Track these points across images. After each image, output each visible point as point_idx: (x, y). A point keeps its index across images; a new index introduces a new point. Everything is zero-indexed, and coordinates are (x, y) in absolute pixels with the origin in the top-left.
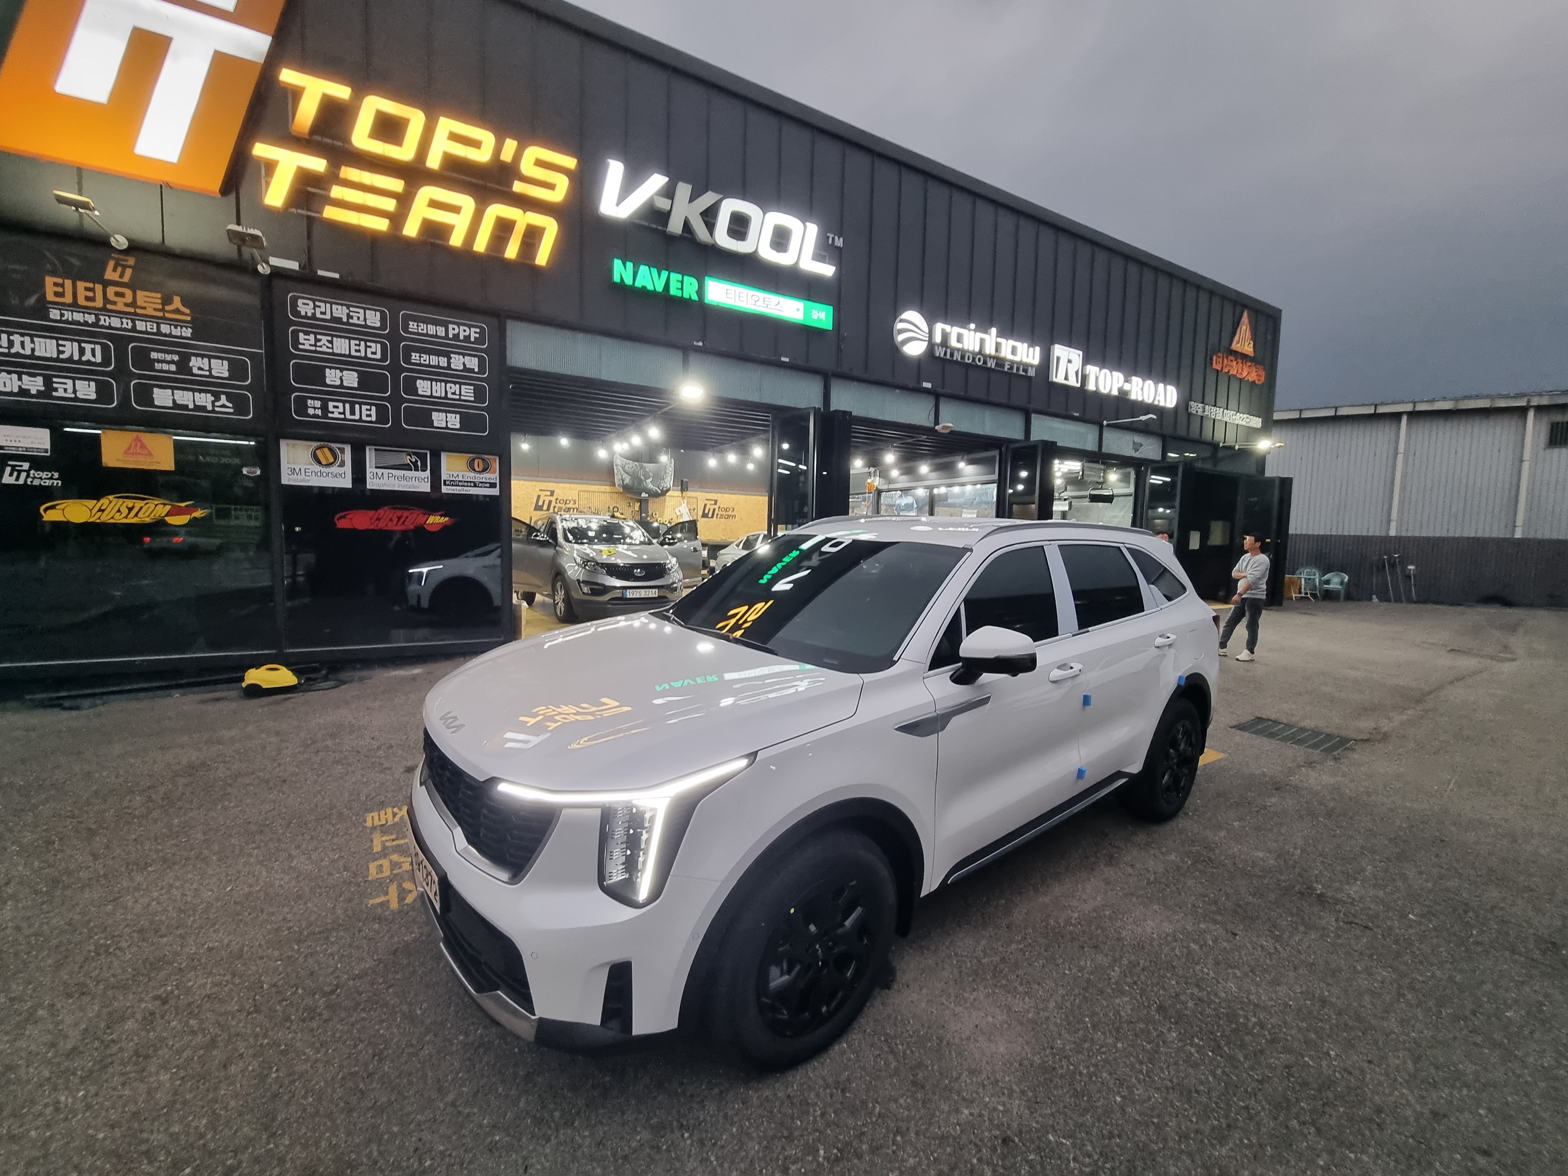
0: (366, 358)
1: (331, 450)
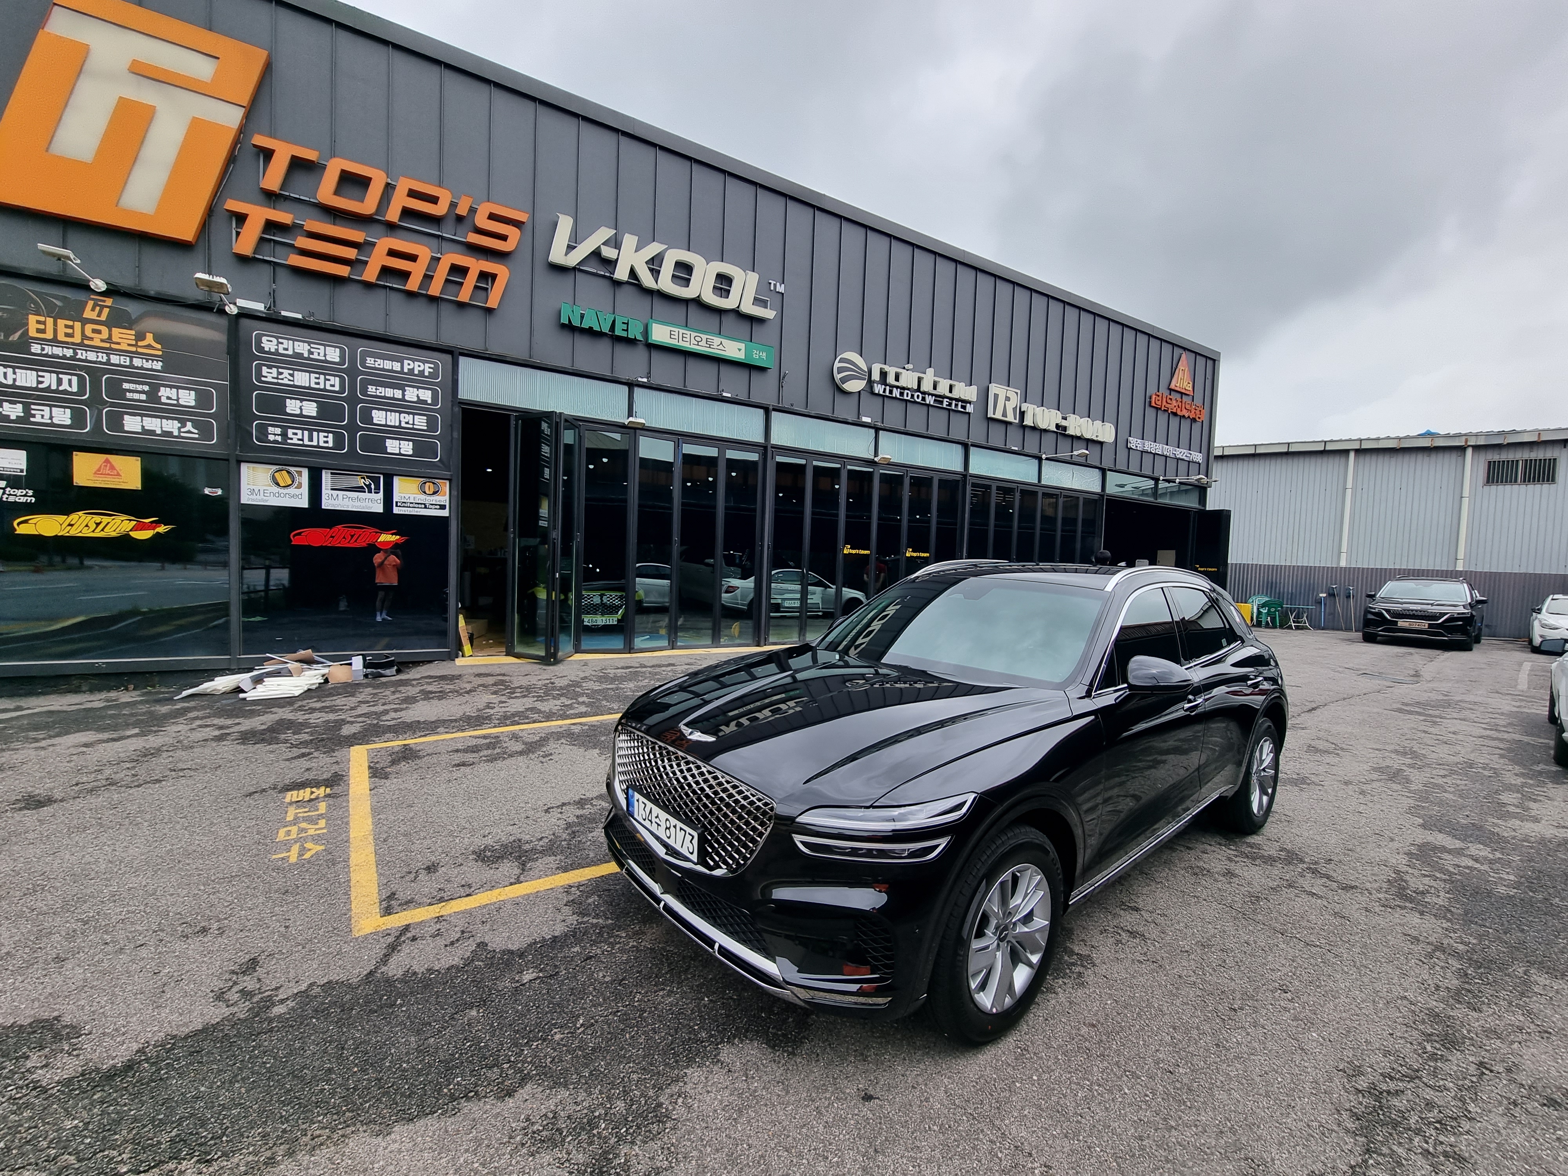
0: (325, 390)
1: (288, 472)
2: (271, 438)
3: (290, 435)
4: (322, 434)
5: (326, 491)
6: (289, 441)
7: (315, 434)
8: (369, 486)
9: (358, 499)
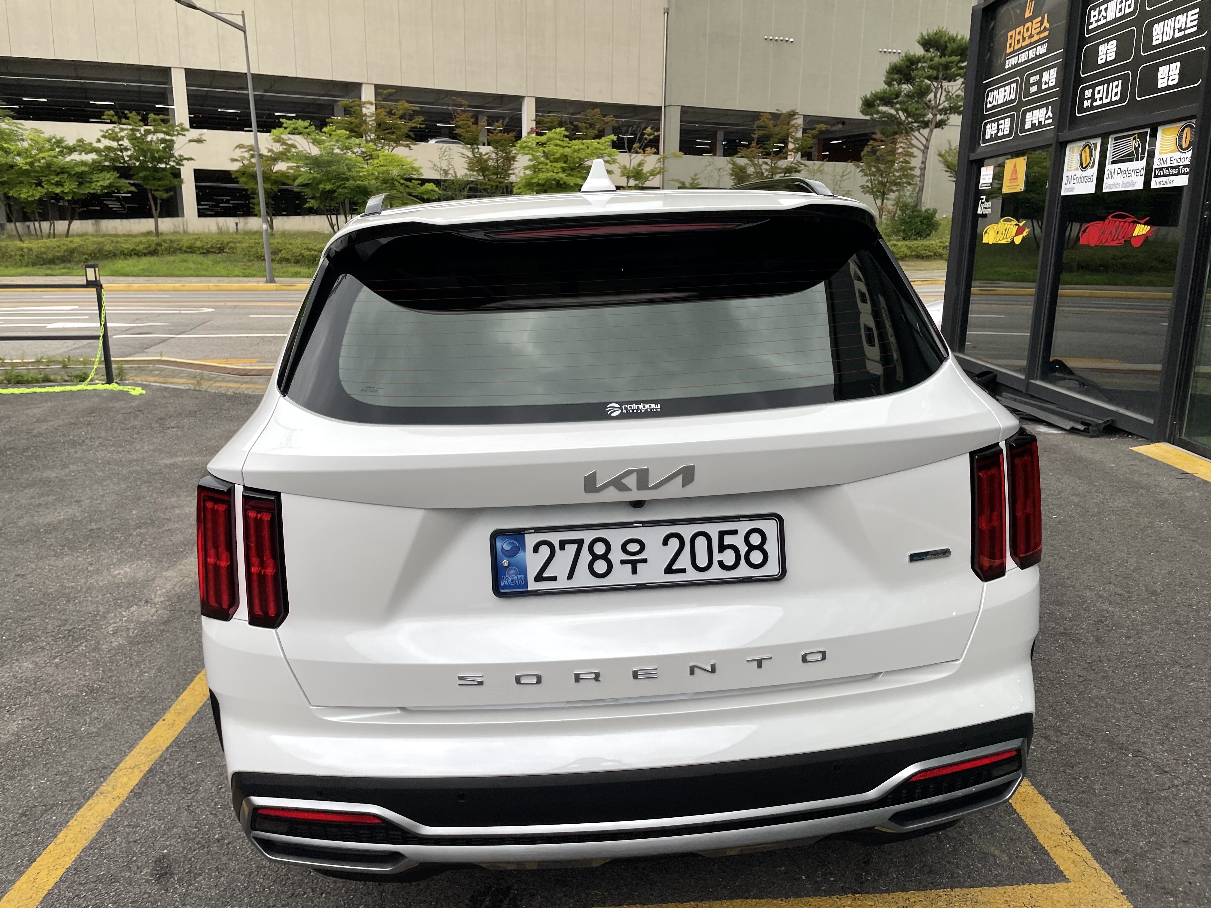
0: (1125, 16)
1: (1090, 148)
2: (1087, 104)
3: (1097, 96)
4: (1116, 83)
5: (1108, 167)
6: (1095, 104)
7: (1111, 84)
8: (1137, 149)
9: (1128, 173)
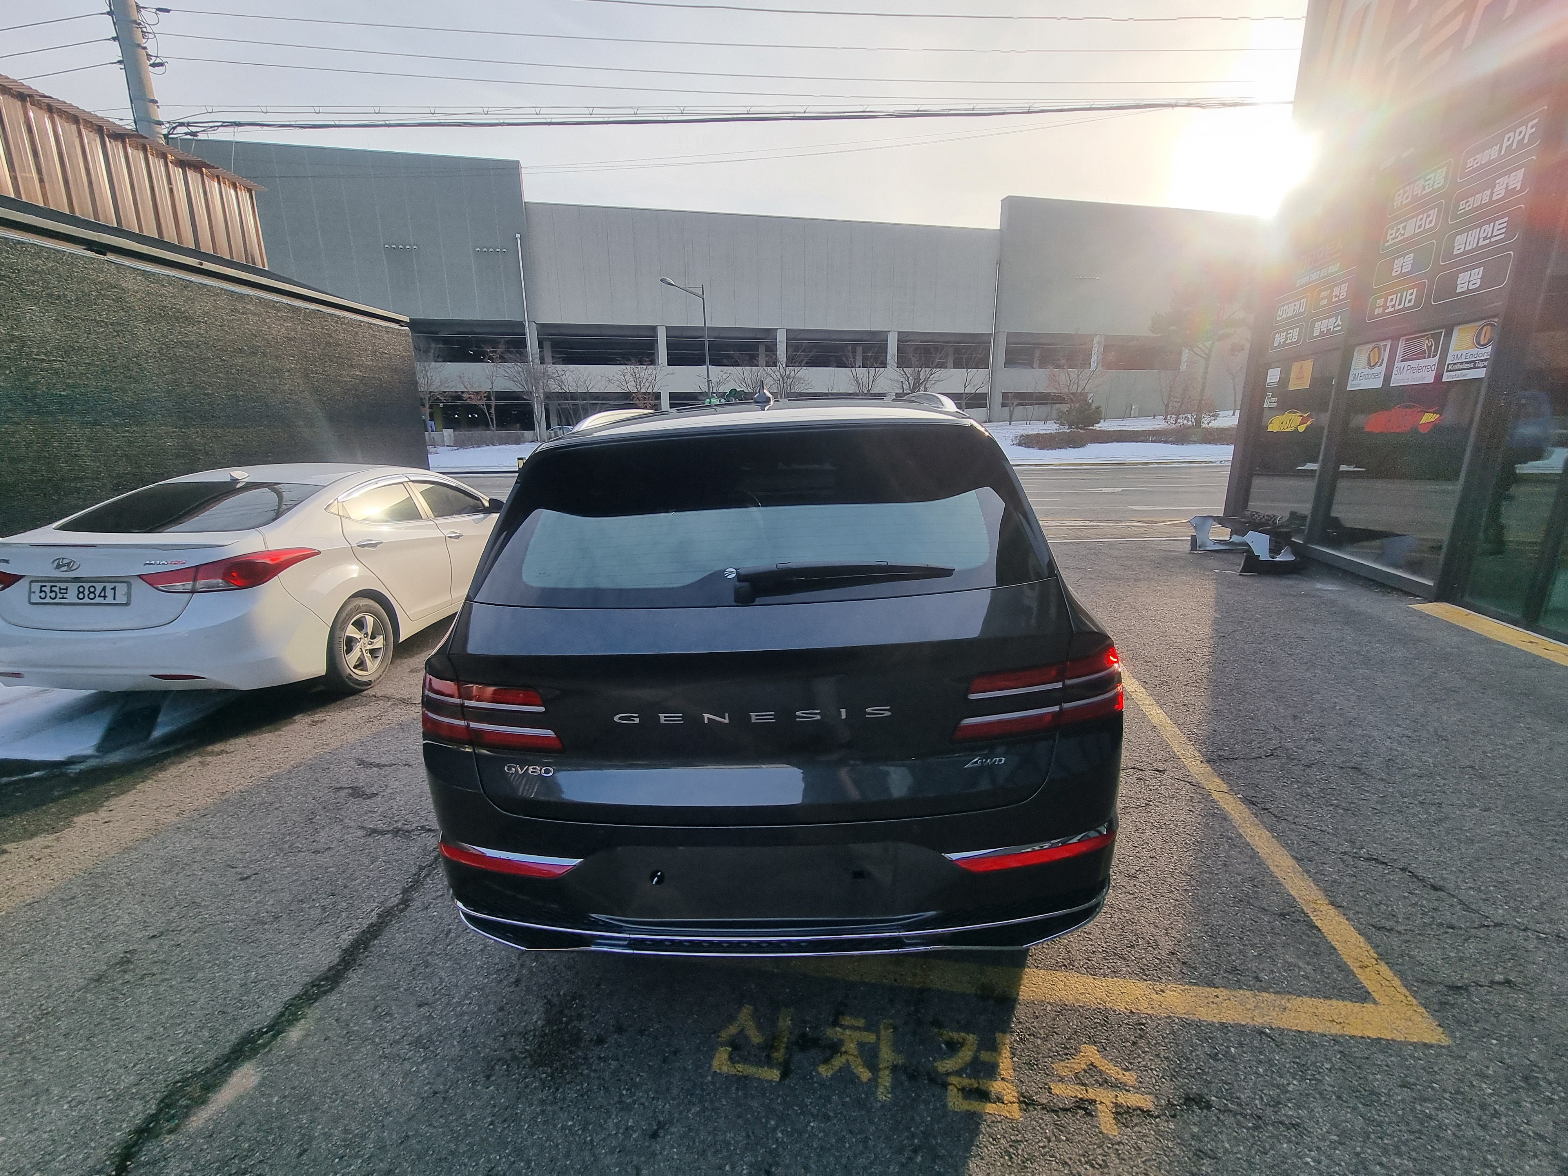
0: (1425, 231)
1: (1379, 349)
2: (1378, 311)
3: (1389, 304)
4: (1410, 291)
5: (1397, 364)
6: (1387, 311)
7: (1405, 293)
8: (1429, 348)
9: (1419, 369)
